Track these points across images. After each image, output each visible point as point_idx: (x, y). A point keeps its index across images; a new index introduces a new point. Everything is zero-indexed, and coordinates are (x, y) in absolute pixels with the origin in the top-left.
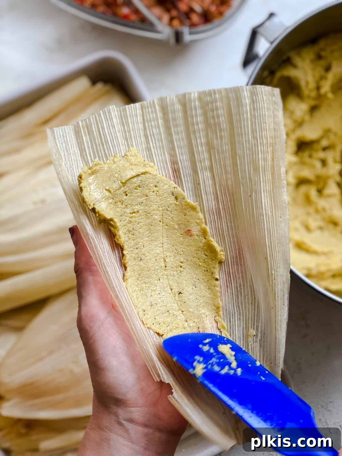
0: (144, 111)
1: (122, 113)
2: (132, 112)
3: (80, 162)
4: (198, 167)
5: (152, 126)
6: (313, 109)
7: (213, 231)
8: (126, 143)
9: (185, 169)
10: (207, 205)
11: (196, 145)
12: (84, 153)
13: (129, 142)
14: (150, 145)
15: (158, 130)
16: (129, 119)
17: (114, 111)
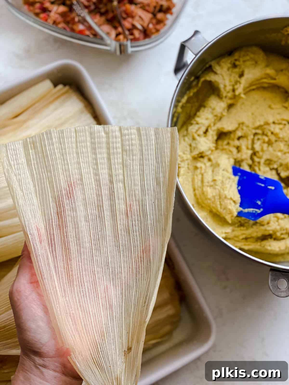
0: (77, 135)
1: (60, 135)
2: (68, 134)
3: (26, 170)
4: (114, 179)
5: (82, 146)
6: (230, 106)
7: (121, 226)
8: (62, 157)
9: (104, 180)
10: (118, 207)
11: (114, 164)
12: (30, 163)
13: (64, 156)
14: (80, 160)
15: (86, 150)
16: (66, 139)
17: (54, 132)
